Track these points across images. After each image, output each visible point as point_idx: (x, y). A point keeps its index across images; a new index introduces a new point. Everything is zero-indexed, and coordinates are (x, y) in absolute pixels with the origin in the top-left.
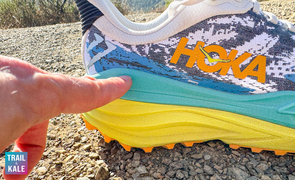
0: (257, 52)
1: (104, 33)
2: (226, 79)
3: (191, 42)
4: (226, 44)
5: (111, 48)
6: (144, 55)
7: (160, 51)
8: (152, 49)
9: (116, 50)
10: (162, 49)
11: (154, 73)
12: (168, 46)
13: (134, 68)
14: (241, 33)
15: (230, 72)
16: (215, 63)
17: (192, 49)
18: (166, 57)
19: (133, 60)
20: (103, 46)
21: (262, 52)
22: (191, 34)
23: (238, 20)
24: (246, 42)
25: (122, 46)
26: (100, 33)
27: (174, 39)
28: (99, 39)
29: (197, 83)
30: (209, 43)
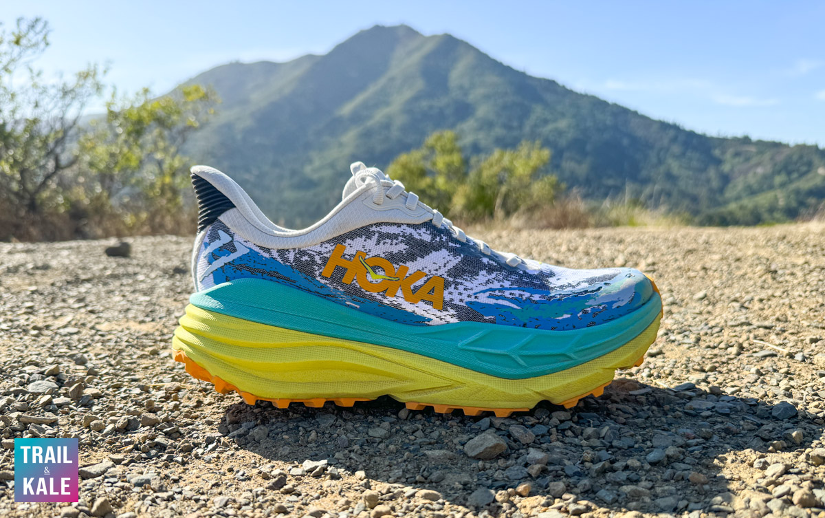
0: (434, 272)
1: (233, 230)
2: (394, 303)
3: (349, 251)
4: (393, 258)
5: (241, 251)
6: (287, 264)
7: (309, 259)
8: (298, 256)
9: (248, 253)
10: (311, 256)
11: (299, 288)
12: (319, 253)
13: (271, 280)
14: (412, 247)
15: (399, 293)
16: (379, 281)
17: (350, 260)
18: (317, 268)
19: (271, 269)
20: (230, 248)
21: (440, 272)
22: (348, 241)
23: (409, 231)
24: (419, 258)
25: (257, 249)
26: (227, 230)
27: (327, 245)
28: (225, 238)
29: (358, 307)
30: (372, 254)
